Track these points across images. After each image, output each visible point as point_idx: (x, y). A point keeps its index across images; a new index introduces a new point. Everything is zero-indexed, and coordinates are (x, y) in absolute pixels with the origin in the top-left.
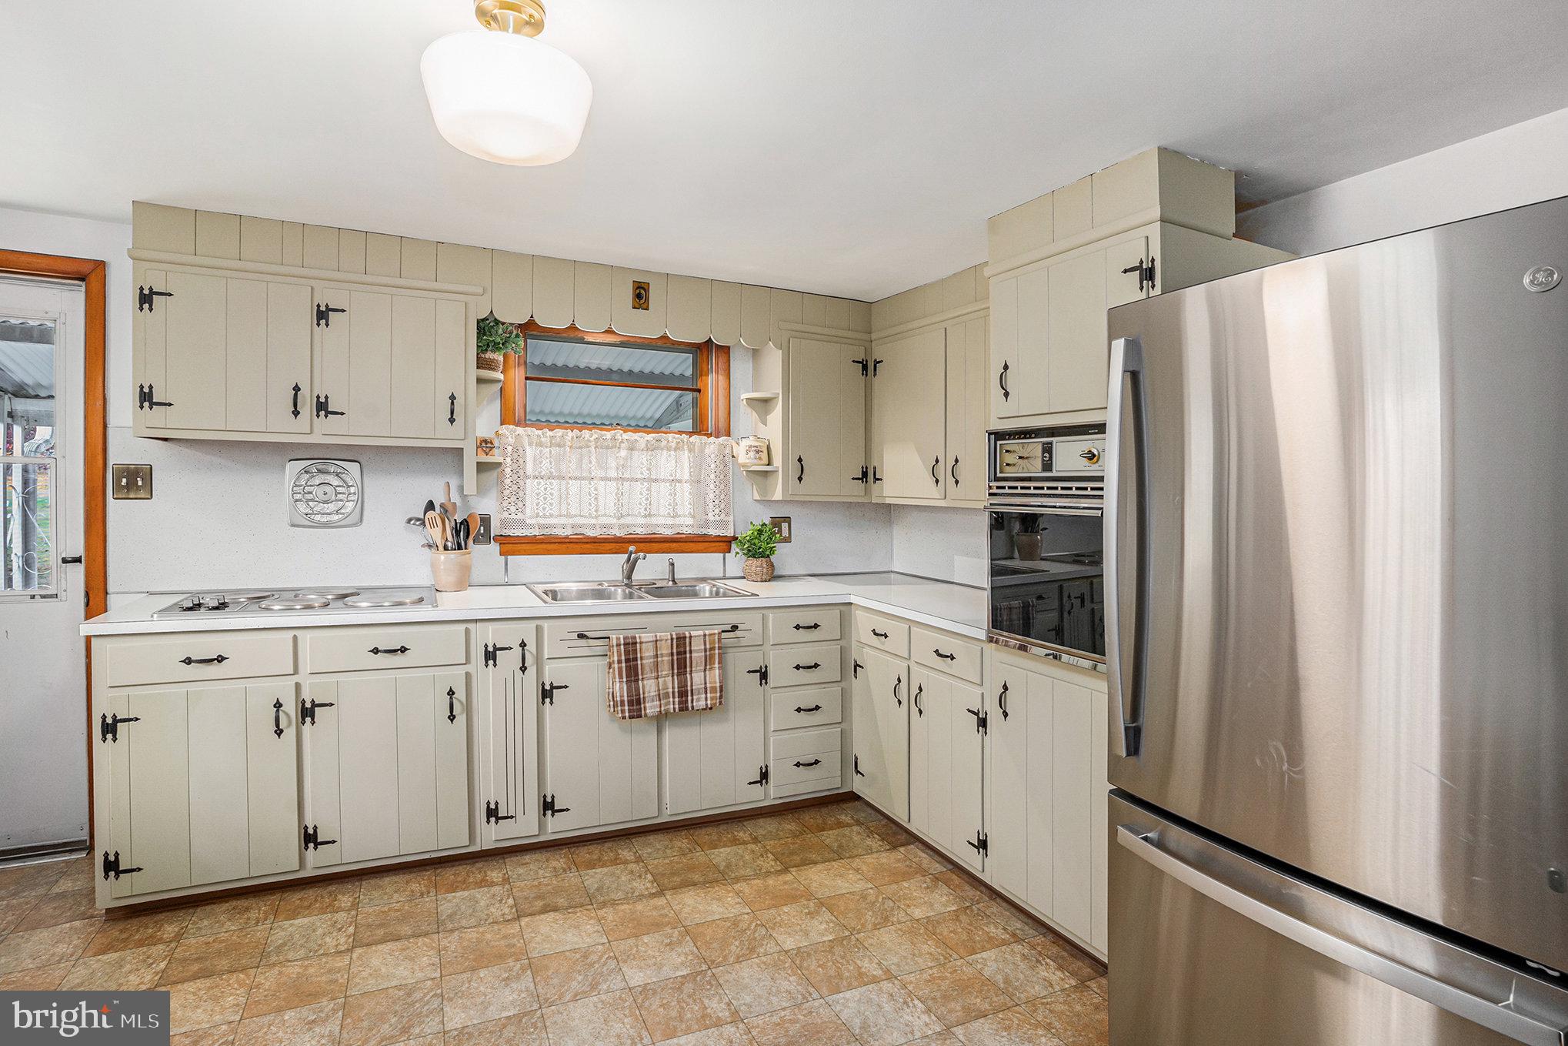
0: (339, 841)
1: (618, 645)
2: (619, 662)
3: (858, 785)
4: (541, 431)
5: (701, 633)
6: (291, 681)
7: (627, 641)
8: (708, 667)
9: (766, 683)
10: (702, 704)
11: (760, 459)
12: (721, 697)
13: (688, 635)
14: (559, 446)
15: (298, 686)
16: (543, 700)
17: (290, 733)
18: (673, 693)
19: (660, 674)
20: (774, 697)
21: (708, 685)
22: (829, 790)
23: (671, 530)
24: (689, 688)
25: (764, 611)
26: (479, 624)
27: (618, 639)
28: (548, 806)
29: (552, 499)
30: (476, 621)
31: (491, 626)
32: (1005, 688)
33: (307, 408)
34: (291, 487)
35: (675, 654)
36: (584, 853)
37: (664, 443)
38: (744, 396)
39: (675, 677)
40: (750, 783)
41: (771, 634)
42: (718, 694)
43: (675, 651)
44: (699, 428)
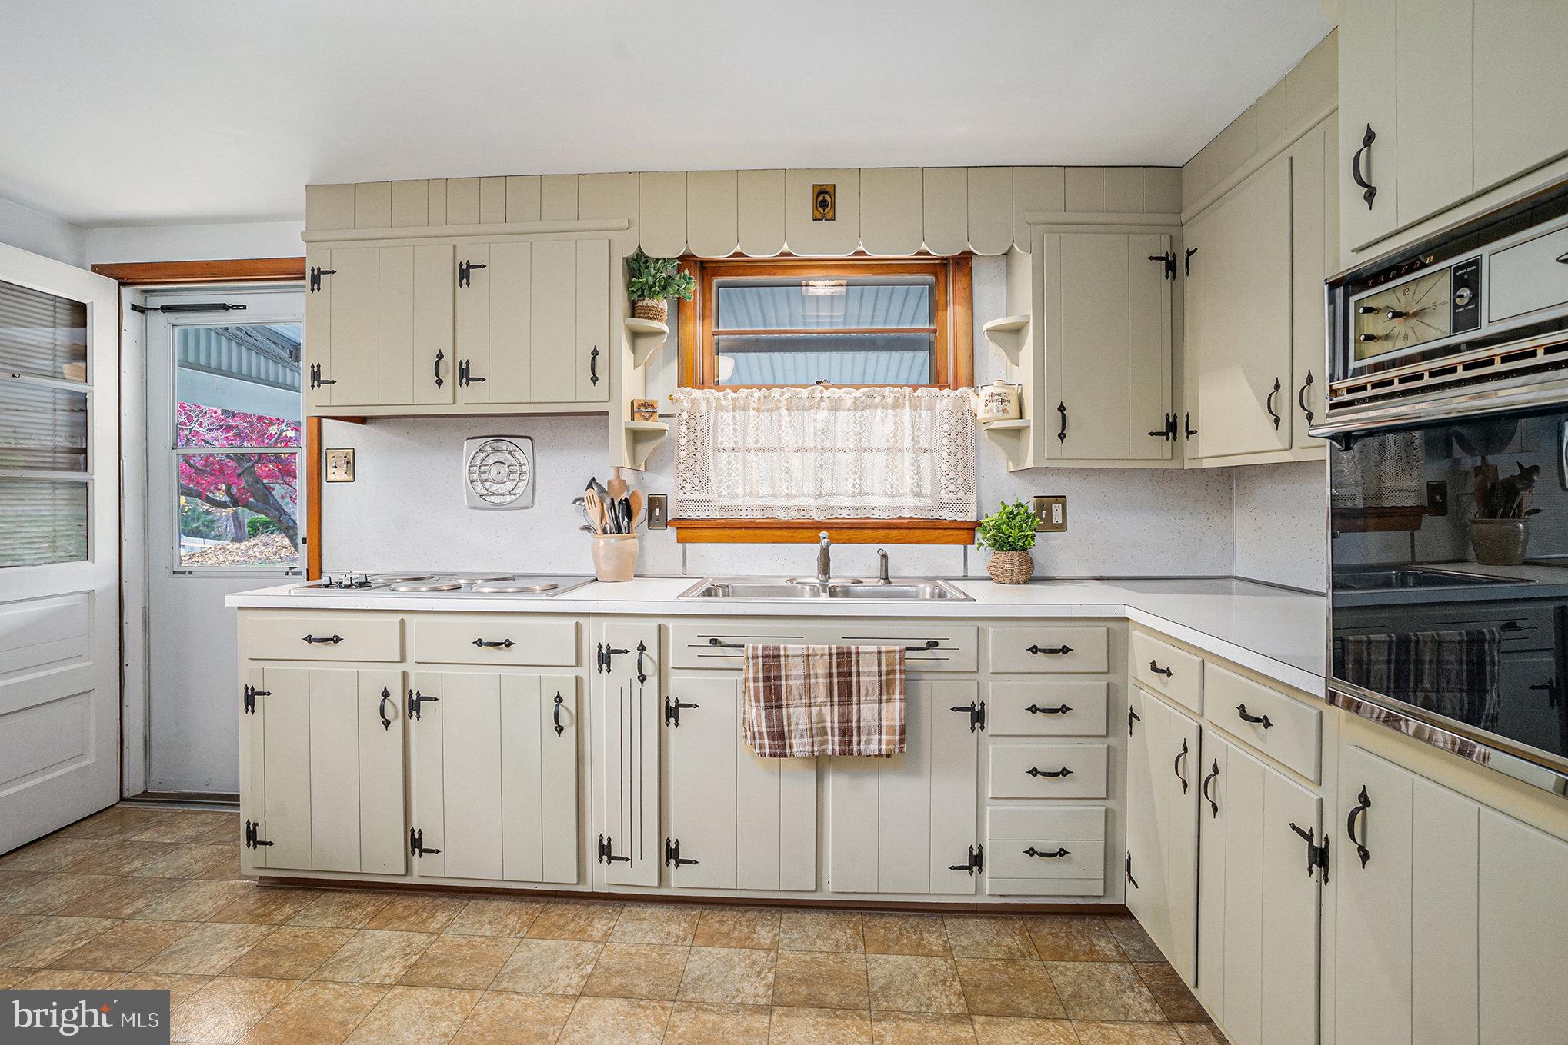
0: (442, 852)
1: (755, 657)
2: (756, 680)
3: (1133, 899)
4: (722, 393)
5: (875, 648)
6: (399, 668)
7: (767, 652)
8: (884, 697)
9: (982, 728)
10: (873, 748)
11: (1005, 411)
12: (902, 741)
13: (853, 650)
14: (744, 409)
15: (405, 675)
16: (667, 720)
17: (396, 726)
18: (832, 728)
19: (812, 700)
20: (992, 749)
21: (884, 723)
22: (1083, 897)
23: (887, 513)
24: (855, 725)
25: (981, 624)
26: (592, 620)
27: (755, 649)
28: (671, 854)
29: (738, 475)
30: (589, 615)
31: (606, 622)
32: (1365, 800)
33: (449, 376)
34: (467, 467)
35: (835, 675)
36: (715, 921)
37: (877, 399)
38: (987, 326)
39: (836, 707)
40: (953, 868)
41: (990, 658)
42: (897, 738)
43: (835, 670)
44: (937, 379)
